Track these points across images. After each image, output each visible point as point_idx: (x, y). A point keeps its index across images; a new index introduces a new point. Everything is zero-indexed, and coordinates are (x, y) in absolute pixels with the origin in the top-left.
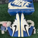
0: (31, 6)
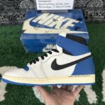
0: (80, 28)
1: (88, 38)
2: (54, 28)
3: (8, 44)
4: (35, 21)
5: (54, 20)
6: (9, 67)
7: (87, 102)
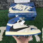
0: (33, 10)
1: (36, 14)
2: (22, 10)
3: (3, 17)
5: (22, 7)
6: (4, 27)
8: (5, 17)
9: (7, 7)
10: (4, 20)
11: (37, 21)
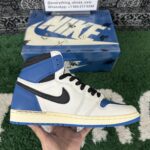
4: (42, 27)
6: (6, 95)
7: (118, 141)
8: (9, 60)
9: (18, 24)
10: (7, 71)
11: (122, 75)
